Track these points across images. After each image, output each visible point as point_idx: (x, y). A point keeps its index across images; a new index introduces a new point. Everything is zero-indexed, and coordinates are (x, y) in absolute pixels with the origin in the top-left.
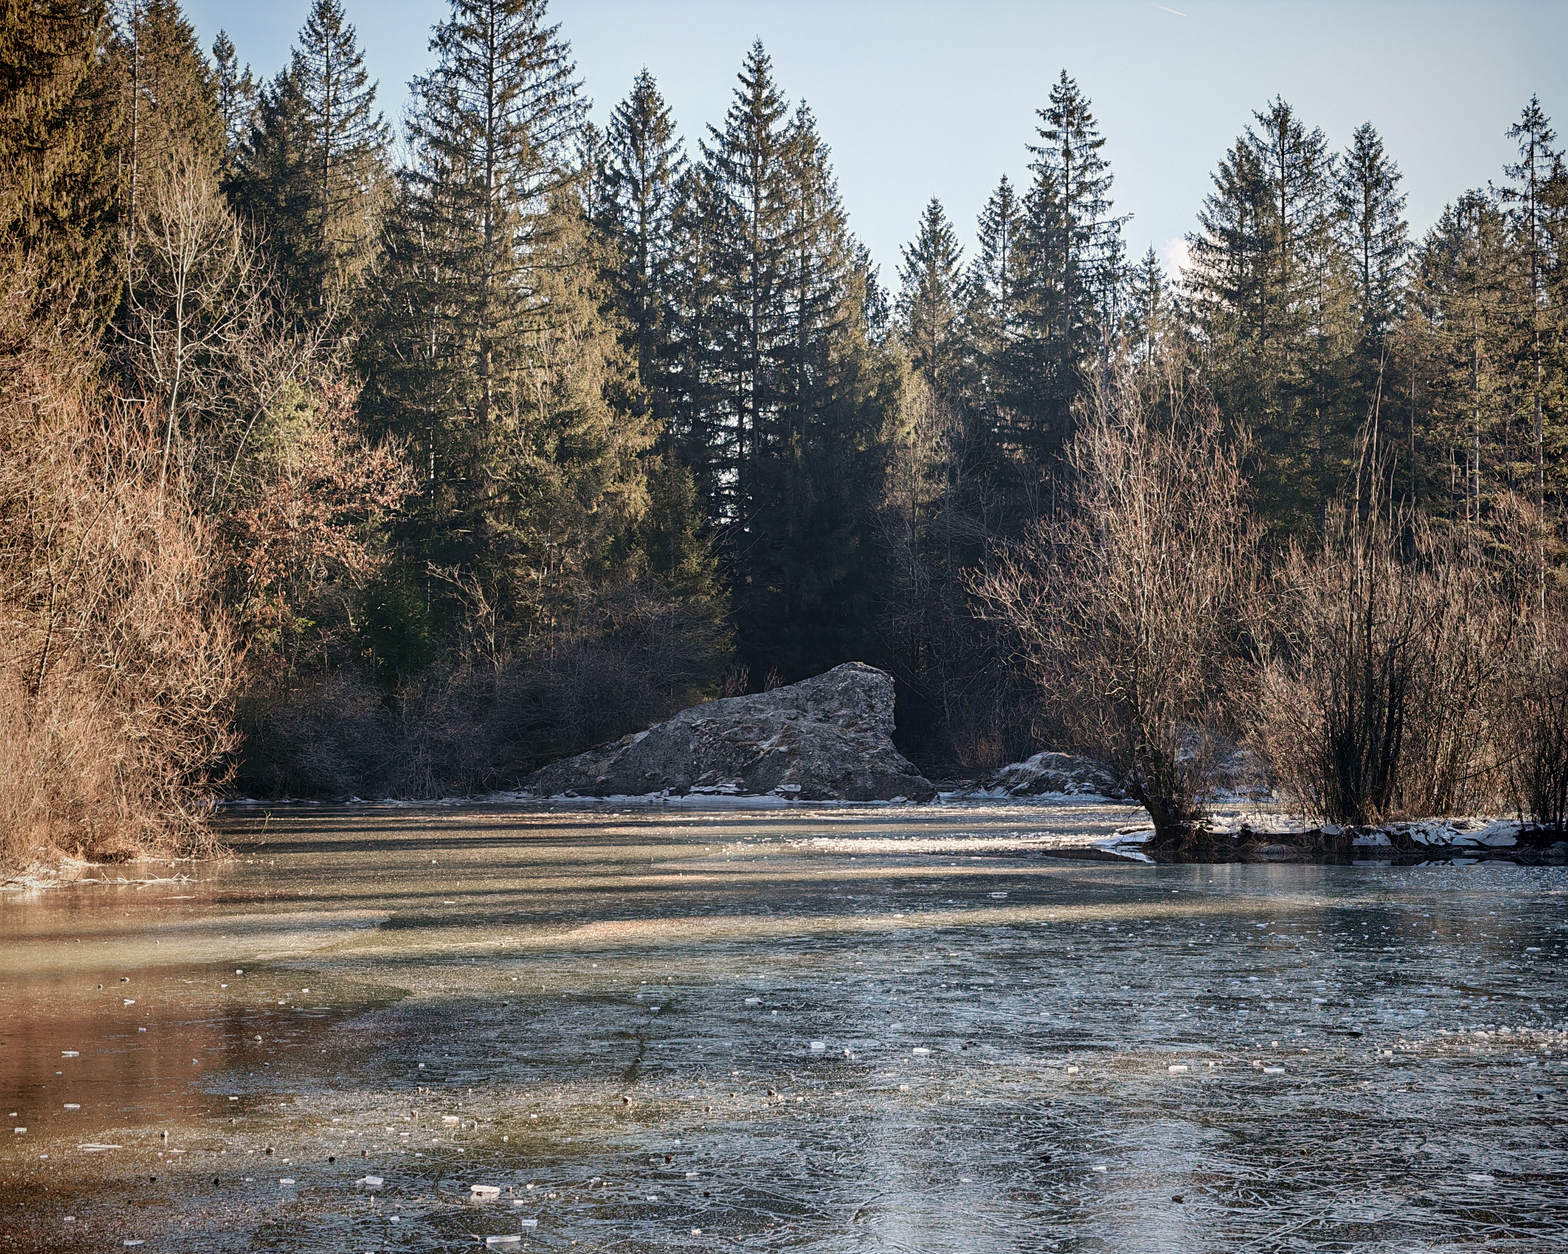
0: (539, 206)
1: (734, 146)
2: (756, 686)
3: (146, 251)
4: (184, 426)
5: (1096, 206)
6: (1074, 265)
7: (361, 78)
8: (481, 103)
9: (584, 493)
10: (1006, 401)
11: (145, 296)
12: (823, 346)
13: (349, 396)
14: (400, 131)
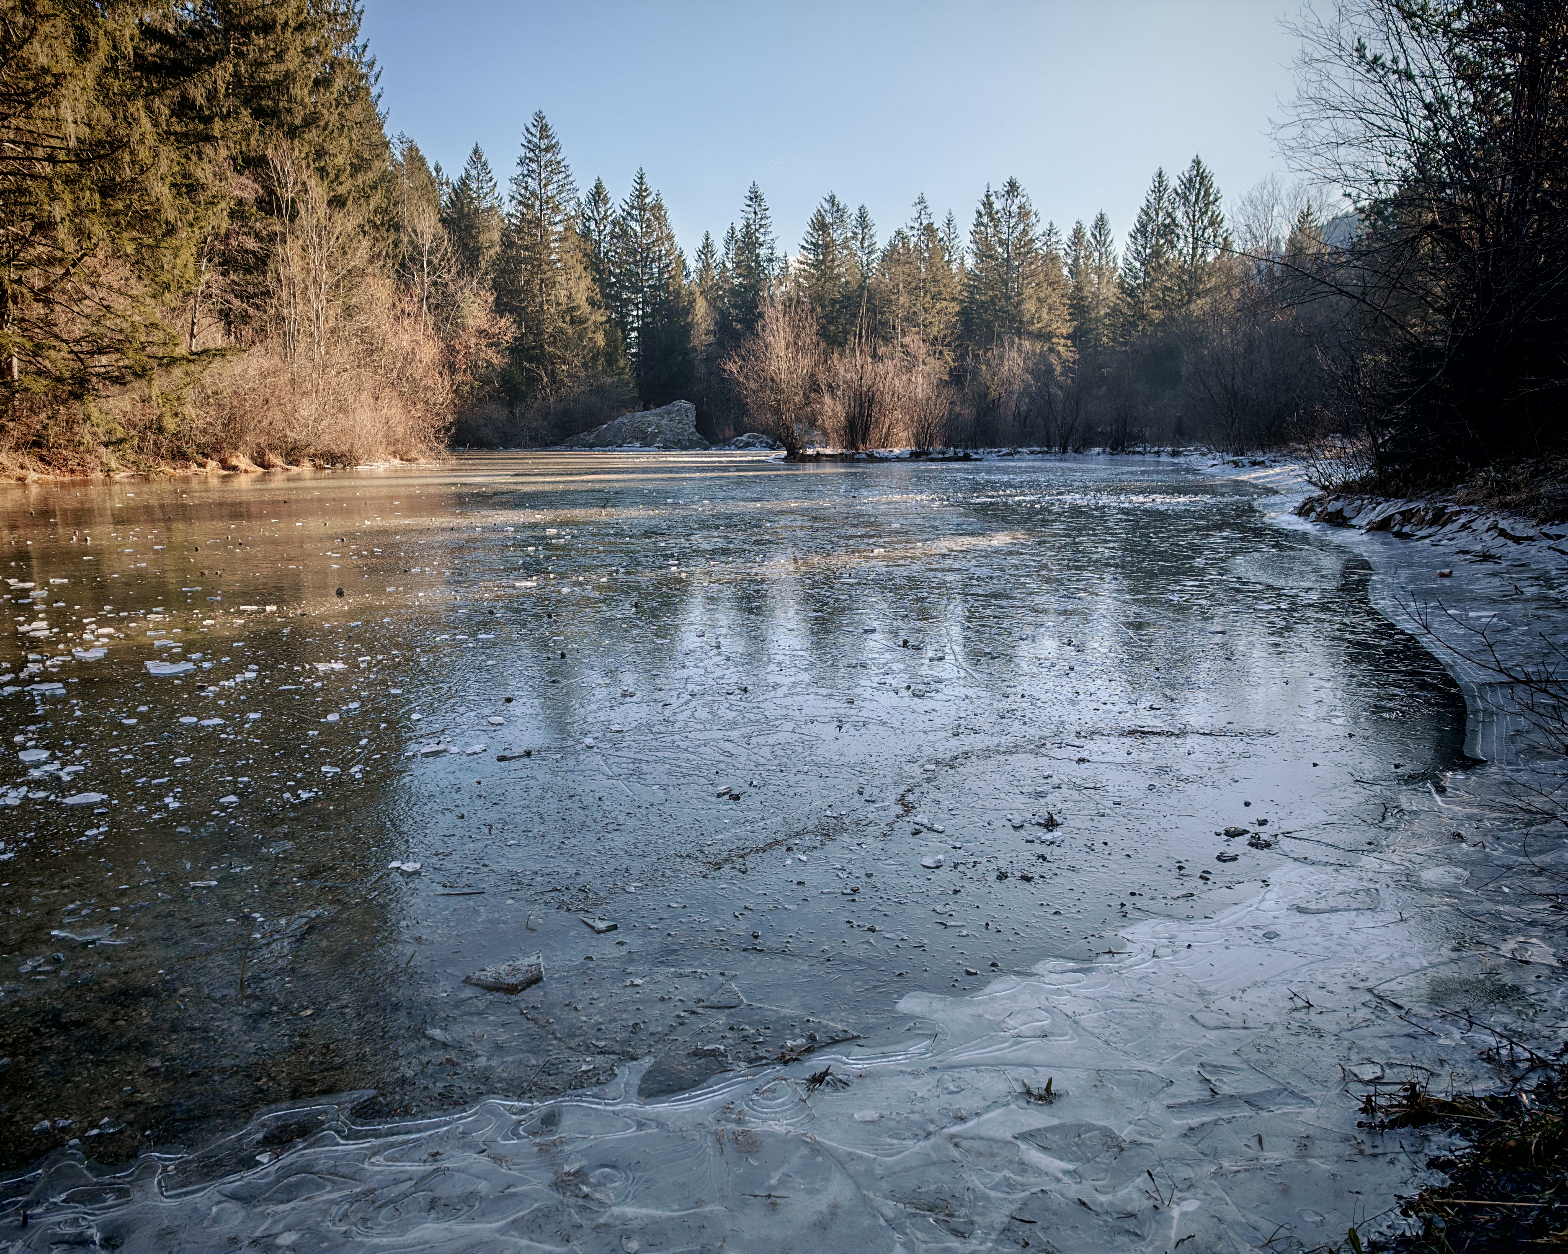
0: (560, 228)
1: (633, 207)
2: (646, 408)
3: (411, 242)
4: (429, 308)
5: (765, 234)
6: (758, 256)
7: (491, 179)
8: (537, 187)
9: (581, 337)
10: (735, 306)
11: (412, 259)
12: (667, 284)
13: (491, 299)
14: (506, 199)
